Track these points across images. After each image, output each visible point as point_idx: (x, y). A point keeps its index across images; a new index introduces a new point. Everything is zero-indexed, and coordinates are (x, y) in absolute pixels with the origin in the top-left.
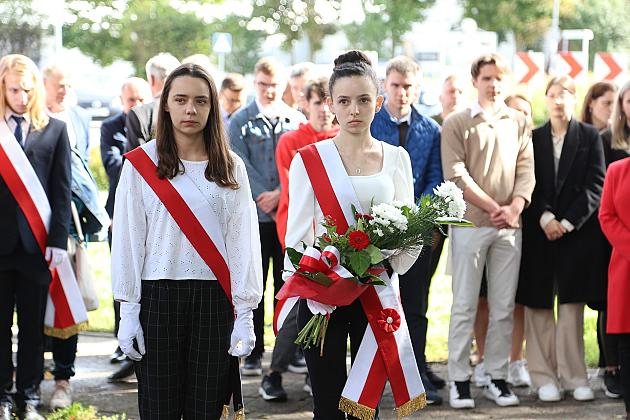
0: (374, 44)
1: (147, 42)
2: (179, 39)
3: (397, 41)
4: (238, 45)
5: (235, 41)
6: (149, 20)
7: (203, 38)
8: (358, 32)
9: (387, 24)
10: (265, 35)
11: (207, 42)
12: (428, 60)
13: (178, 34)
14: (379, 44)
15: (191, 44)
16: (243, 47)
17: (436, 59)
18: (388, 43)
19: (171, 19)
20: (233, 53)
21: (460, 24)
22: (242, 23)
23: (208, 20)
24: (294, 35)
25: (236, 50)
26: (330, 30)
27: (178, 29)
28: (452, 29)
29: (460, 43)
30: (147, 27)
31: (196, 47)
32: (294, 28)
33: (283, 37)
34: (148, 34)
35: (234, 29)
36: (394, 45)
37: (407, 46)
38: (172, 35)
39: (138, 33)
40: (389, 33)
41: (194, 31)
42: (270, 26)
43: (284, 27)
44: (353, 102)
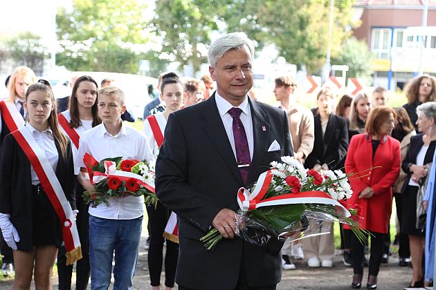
1: (103, 64)
2: (121, 63)
4: (153, 67)
5: (152, 65)
6: (104, 52)
7: (134, 63)
10: (169, 62)
11: (136, 65)
12: (258, 79)
13: (120, 59)
15: (127, 66)
16: (156, 68)
17: (263, 79)
19: (117, 52)
20: (150, 71)
21: (276, 60)
22: (156, 55)
23: (137, 53)
24: (185, 63)
25: (152, 70)
26: (205, 60)
27: (120, 57)
28: (272, 62)
29: (276, 70)
30: (103, 56)
31: (130, 67)
32: (185, 59)
33: (179, 64)
34: (103, 60)
35: (152, 58)
38: (117, 60)
39: (98, 58)
41: (129, 59)
42: (172, 57)
43: (179, 57)
44: (174, 95)
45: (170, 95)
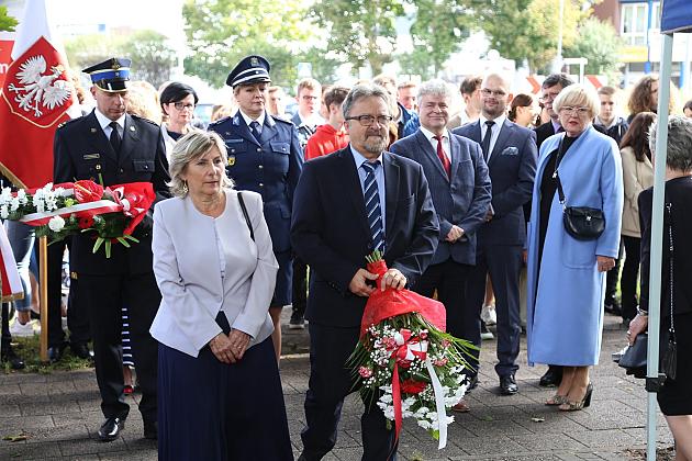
0: (421, 70)
3: (439, 67)
4: (316, 71)
7: (291, 67)
8: (408, 61)
9: (431, 54)
14: (425, 70)
18: (432, 68)
26: (387, 60)
31: (286, 73)
35: (313, 60)
36: (437, 71)
37: (448, 70)
40: (432, 61)
41: (285, 61)
43: (352, 57)
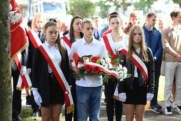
1: (76, 9)
2: (85, 8)
5: (101, 8)
6: (77, 3)
10: (110, 6)
11: (93, 9)
12: (159, 13)
13: (85, 7)
15: (89, 9)
16: (104, 10)
17: (161, 12)
19: (83, 2)
20: (101, 12)
21: (168, 2)
22: (104, 3)
23: (94, 3)
24: (119, 6)
25: (102, 11)
27: (85, 5)
28: (166, 3)
29: (168, 7)
30: (76, 5)
32: (119, 4)
33: (115, 7)
34: (77, 7)
38: (83, 7)
39: (74, 7)
42: (112, 4)
44: (115, 23)
45: (113, 23)
